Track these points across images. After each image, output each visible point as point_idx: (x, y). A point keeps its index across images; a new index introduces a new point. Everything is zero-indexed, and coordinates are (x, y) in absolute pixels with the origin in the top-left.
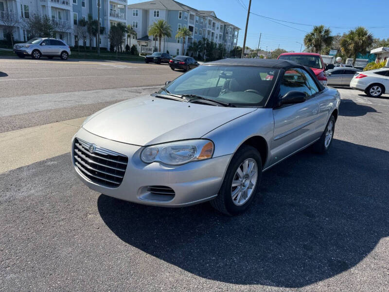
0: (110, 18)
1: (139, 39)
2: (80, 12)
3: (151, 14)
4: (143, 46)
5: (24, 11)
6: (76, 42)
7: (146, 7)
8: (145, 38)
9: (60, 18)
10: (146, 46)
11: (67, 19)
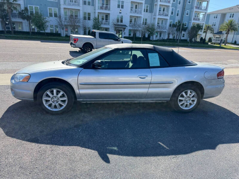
0: (193, 21)
1: (215, 34)
2: (174, 19)
3: (228, 16)
4: (217, 38)
5: (144, 22)
6: (169, 36)
7: (224, 12)
8: (220, 33)
9: (162, 24)
10: (219, 38)
11: (166, 24)
